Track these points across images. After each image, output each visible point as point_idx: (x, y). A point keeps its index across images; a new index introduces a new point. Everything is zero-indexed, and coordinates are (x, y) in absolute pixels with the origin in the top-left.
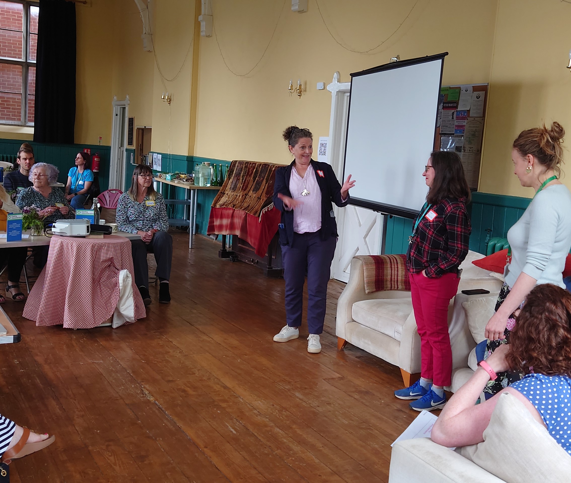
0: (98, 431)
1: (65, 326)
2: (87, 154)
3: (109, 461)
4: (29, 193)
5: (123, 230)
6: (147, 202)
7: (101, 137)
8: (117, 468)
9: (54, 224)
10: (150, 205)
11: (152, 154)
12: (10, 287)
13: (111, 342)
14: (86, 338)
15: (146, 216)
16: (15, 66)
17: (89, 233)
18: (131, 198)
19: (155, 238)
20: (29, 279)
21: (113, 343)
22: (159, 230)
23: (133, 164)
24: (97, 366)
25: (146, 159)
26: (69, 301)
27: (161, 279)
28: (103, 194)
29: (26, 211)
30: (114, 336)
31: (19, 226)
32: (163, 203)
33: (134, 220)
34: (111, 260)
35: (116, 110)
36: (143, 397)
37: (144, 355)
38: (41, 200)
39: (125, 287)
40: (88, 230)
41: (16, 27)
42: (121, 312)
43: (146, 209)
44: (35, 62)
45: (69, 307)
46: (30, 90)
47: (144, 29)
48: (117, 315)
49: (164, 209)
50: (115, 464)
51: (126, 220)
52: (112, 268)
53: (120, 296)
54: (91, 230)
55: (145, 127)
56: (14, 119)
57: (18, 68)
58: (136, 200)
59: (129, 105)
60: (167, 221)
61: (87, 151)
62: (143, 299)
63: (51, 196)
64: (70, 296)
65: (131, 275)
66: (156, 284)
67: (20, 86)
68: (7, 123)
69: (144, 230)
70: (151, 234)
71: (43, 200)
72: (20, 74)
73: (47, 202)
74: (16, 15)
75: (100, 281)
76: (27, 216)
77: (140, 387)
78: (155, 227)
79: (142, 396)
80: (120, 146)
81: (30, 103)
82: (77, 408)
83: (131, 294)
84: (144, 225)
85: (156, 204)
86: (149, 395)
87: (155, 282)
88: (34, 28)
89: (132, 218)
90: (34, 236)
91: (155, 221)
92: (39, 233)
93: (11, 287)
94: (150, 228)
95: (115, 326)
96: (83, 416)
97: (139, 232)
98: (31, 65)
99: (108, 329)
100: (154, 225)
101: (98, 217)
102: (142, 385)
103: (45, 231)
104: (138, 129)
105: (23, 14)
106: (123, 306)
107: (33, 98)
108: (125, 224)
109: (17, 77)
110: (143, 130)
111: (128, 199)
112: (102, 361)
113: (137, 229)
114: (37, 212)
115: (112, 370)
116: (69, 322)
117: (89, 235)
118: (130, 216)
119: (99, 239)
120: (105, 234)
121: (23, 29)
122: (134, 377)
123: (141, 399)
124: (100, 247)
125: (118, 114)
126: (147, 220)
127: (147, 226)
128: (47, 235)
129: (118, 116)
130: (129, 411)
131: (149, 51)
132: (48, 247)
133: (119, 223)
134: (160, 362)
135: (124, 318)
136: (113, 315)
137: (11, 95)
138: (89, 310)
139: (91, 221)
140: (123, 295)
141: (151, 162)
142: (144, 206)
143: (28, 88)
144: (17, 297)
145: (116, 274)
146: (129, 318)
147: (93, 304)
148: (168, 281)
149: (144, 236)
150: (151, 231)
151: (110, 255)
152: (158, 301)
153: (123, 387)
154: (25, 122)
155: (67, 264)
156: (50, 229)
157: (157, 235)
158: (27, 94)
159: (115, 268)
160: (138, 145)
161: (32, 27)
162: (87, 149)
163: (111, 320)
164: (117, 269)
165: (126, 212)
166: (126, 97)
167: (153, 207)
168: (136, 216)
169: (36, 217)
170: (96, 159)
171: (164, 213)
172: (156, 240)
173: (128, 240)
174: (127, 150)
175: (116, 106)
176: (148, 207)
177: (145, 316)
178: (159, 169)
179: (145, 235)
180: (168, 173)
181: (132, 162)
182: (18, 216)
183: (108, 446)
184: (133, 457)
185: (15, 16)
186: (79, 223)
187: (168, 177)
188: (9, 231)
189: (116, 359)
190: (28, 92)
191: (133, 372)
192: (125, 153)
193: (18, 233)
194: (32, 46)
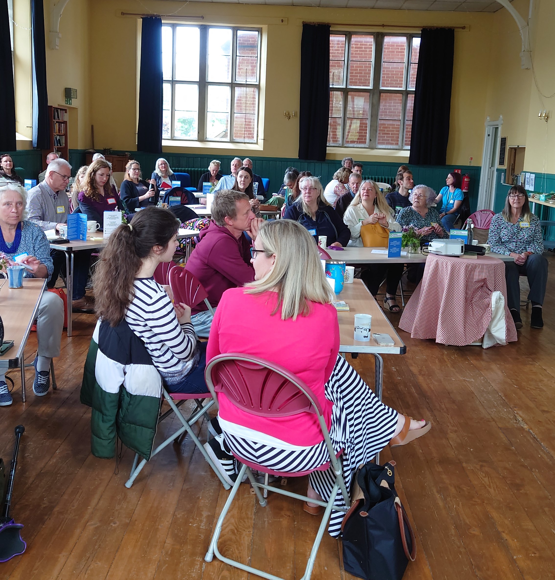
0: (472, 450)
1: (438, 341)
2: (458, 173)
3: (483, 482)
4: (408, 212)
5: (495, 251)
6: (521, 223)
7: (472, 158)
8: (492, 491)
9: (430, 243)
10: (524, 226)
11: (525, 173)
12: (387, 299)
13: (481, 362)
14: (457, 354)
15: (520, 238)
16: (396, 95)
17: (463, 253)
18: (505, 219)
19: (529, 261)
20: (404, 293)
21: (483, 363)
22: (534, 252)
23: (503, 184)
24: (469, 385)
25: (517, 178)
26: (442, 318)
27: (534, 303)
28: (475, 215)
29: (406, 230)
30: (485, 356)
31: (398, 243)
32: (538, 225)
33: (507, 242)
34: (484, 280)
35: (489, 130)
36: (516, 423)
37: (516, 380)
38: (418, 219)
39: (497, 309)
40: (462, 250)
41: (399, 58)
42: (493, 333)
43: (520, 230)
44: (414, 90)
45: (442, 323)
46: (408, 116)
47: (523, 47)
48: (488, 336)
49: (539, 231)
50: (490, 487)
51: (499, 241)
52: (485, 289)
53: (492, 317)
54: (465, 250)
55: (518, 146)
56: (392, 144)
57: (398, 97)
58: (509, 221)
59: (502, 124)
60: (542, 244)
61: (458, 171)
62: (515, 322)
63: (428, 215)
64: (443, 313)
65: (503, 297)
66: (527, 308)
67: (400, 113)
68: (387, 148)
69: (517, 252)
70: (524, 257)
71: (420, 219)
72: (399, 102)
73: (424, 220)
74: (400, 48)
75: (472, 301)
76: (406, 234)
77: (513, 412)
78: (529, 250)
79: (515, 421)
80: (490, 166)
81: (407, 128)
82: (450, 423)
83: (503, 316)
84: (516, 246)
85: (531, 226)
86: (522, 422)
87: (526, 305)
88: (415, 58)
89: (505, 240)
90: (411, 253)
91: (529, 243)
92: (416, 251)
93: (389, 299)
94: (523, 250)
95: (485, 347)
96: (456, 431)
97: (512, 254)
98: (410, 92)
99: (478, 348)
100: (528, 247)
101: (471, 238)
102: (516, 411)
103: (421, 249)
104: (511, 148)
105: (406, 47)
106: (494, 327)
107: (411, 123)
108: (497, 245)
109: (397, 105)
110: (516, 149)
111: (501, 219)
112: (473, 380)
113: (510, 250)
114: (415, 231)
115: (483, 391)
116: (442, 338)
117: (463, 255)
118: (503, 237)
119: (473, 259)
120: (478, 254)
121: (405, 60)
122: (506, 400)
123: (514, 424)
124: (474, 267)
125: (491, 135)
126: (521, 242)
127: (521, 248)
128: (423, 253)
129: (490, 136)
130: (502, 435)
131: (527, 69)
132: (424, 264)
133: (491, 243)
134: (534, 390)
135: (494, 339)
136: (484, 336)
137: (391, 122)
138: (460, 328)
139: (465, 242)
140: (495, 317)
141: (523, 182)
142: (518, 227)
143: (406, 114)
144: (394, 309)
145: (489, 295)
146: (500, 340)
147: (465, 322)
148: (542, 306)
149: (516, 259)
150: (525, 253)
151: (483, 276)
152: (530, 325)
153: (495, 410)
154: (402, 146)
155: (442, 282)
156: (427, 247)
157: (531, 257)
158: (405, 120)
159: (488, 289)
160: (510, 165)
161: (413, 57)
162: (458, 169)
163: (482, 340)
164: (490, 290)
165: (499, 233)
166: (500, 117)
167: (527, 228)
168: (509, 237)
169: (414, 235)
170: (466, 180)
171: (539, 235)
172: (530, 263)
173: (501, 261)
174: (498, 170)
175: (489, 127)
176: (522, 228)
177: (516, 339)
178: (531, 189)
179: (518, 258)
180: (542, 193)
181: (502, 182)
182: (399, 234)
183: (482, 466)
184: (508, 484)
185: (398, 49)
186: (453, 243)
187: (542, 197)
188: (390, 248)
189: (487, 380)
190: (406, 118)
191: (506, 396)
192: (495, 173)
193: (398, 250)
194: (413, 75)
